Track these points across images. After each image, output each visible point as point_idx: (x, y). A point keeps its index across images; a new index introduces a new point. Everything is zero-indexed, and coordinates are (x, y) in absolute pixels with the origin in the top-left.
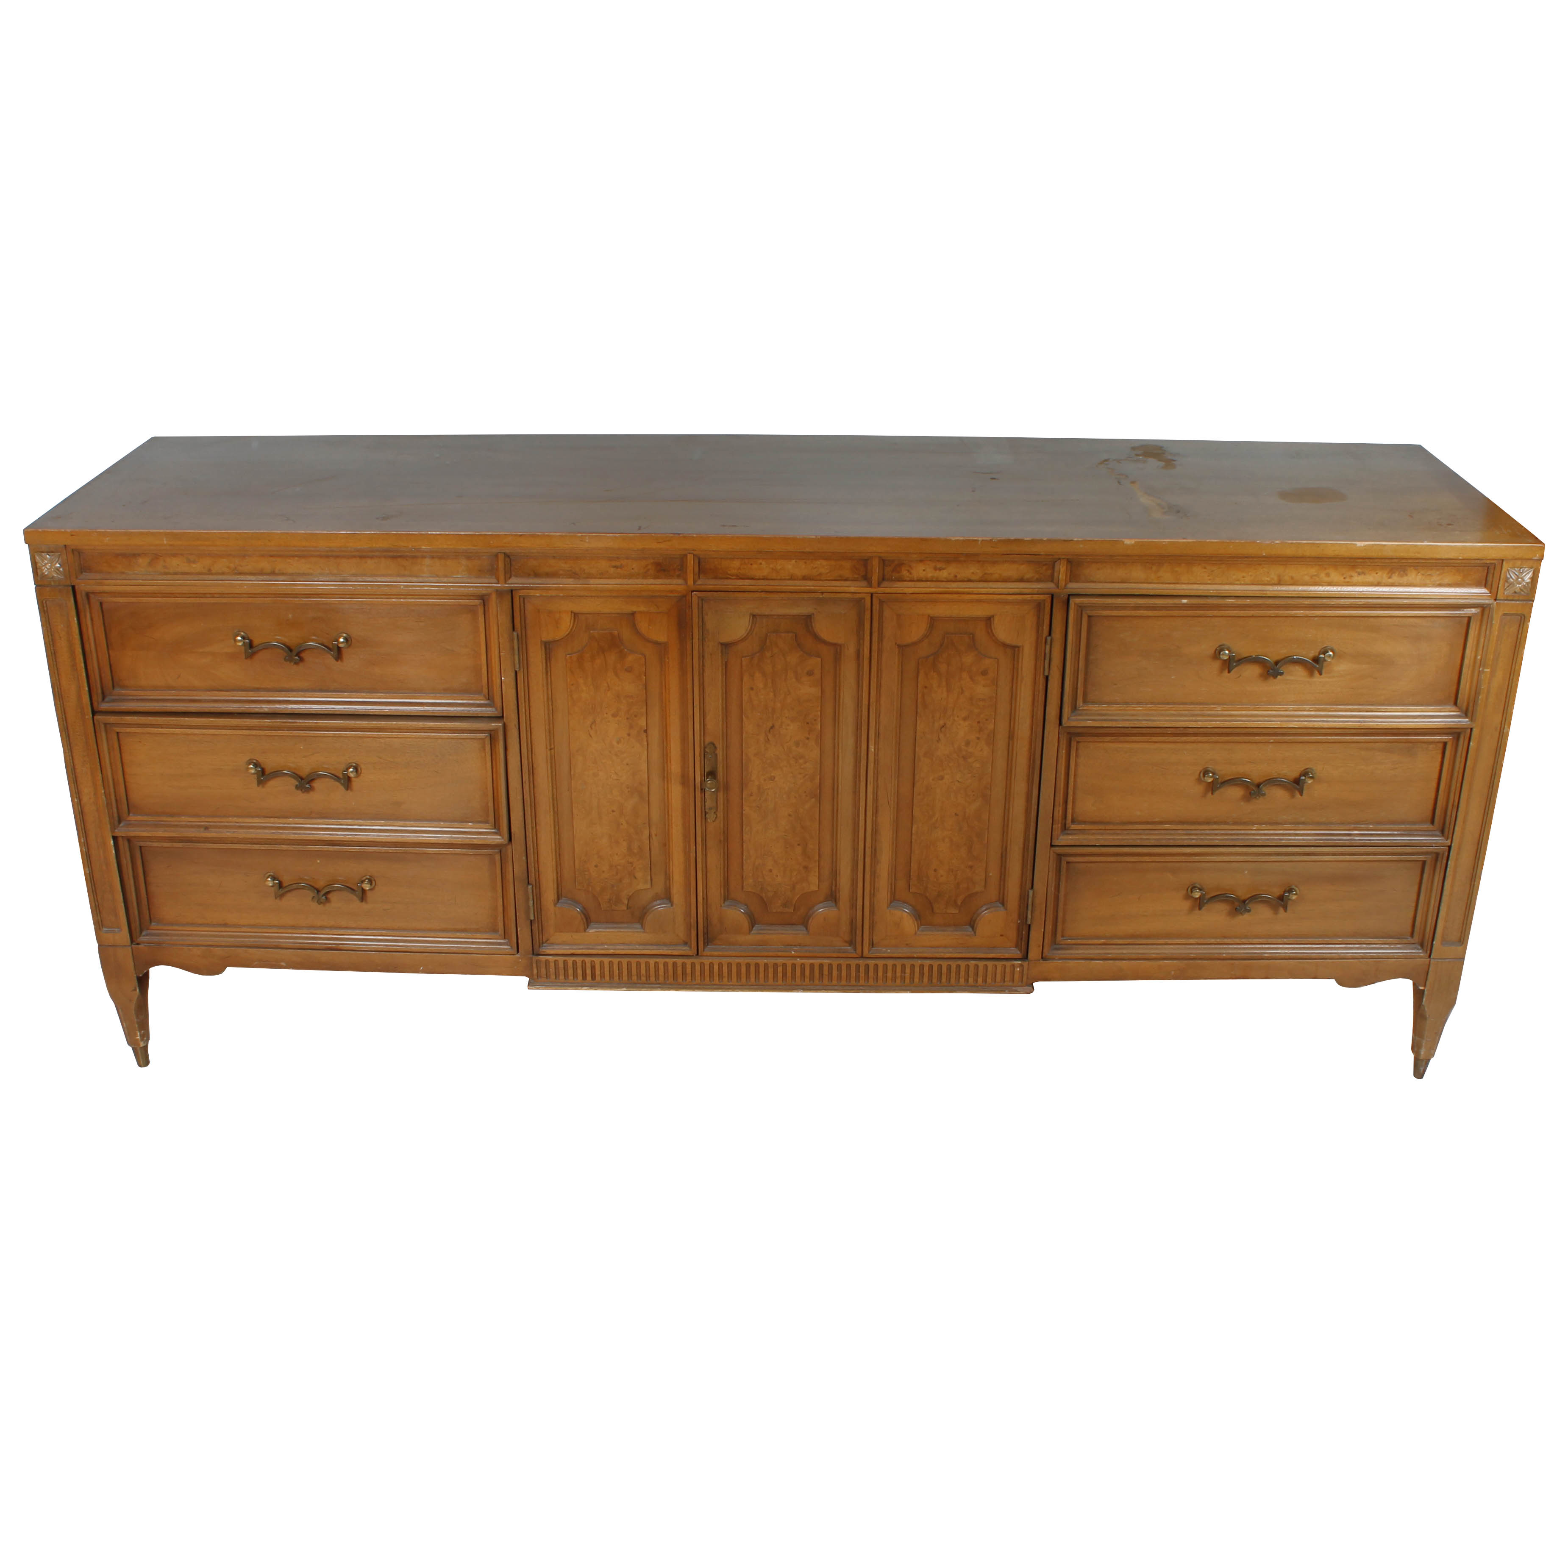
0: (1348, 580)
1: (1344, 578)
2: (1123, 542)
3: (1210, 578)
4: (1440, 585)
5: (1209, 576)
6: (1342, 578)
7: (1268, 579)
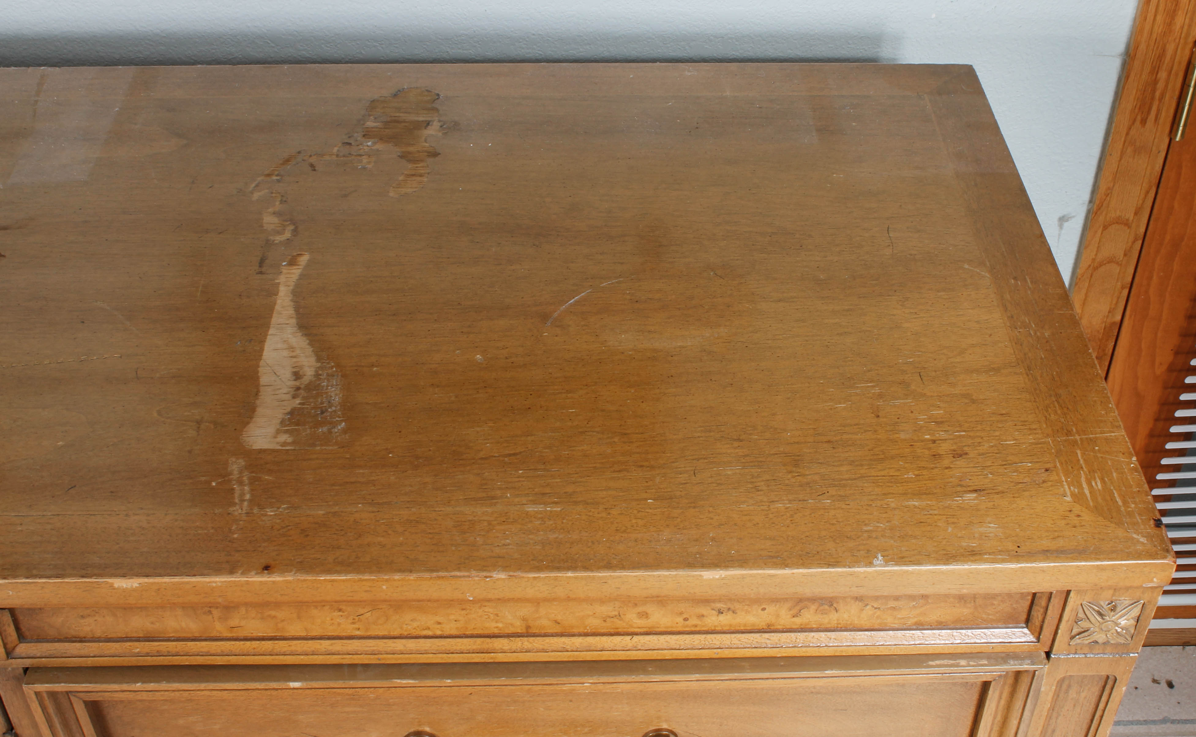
0: (693, 621)
1: (686, 619)
2: (111, 586)
3: (356, 626)
4: (920, 626)
5: (353, 623)
6: (680, 620)
7: (500, 625)
